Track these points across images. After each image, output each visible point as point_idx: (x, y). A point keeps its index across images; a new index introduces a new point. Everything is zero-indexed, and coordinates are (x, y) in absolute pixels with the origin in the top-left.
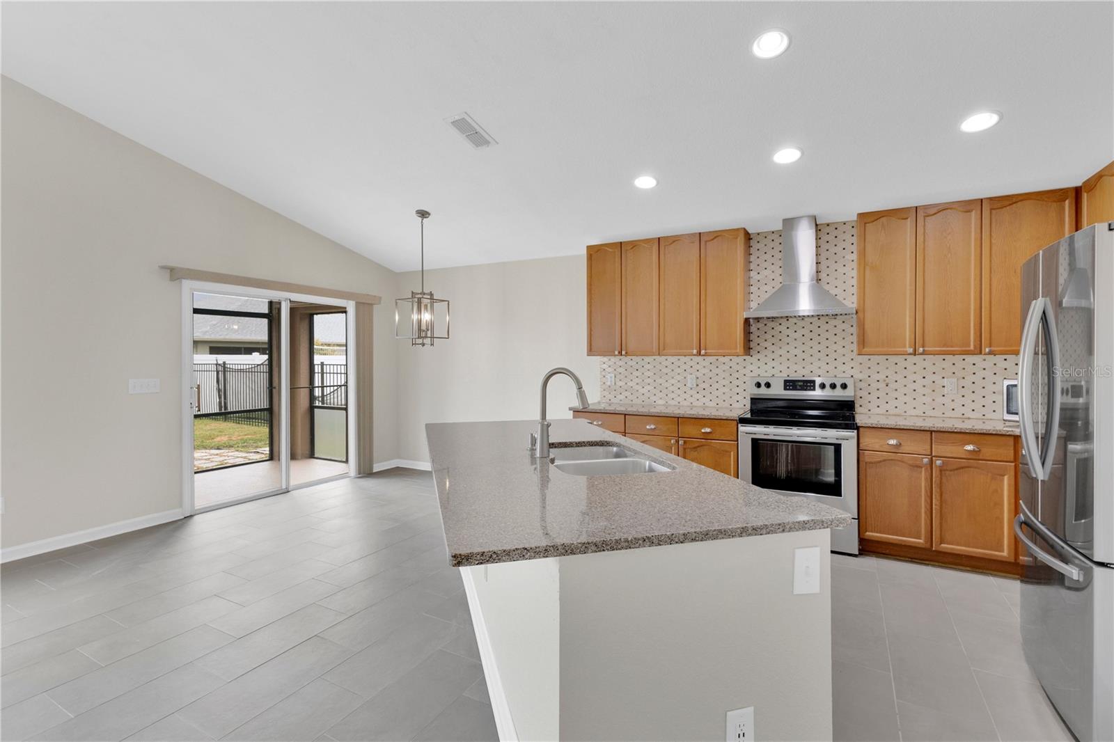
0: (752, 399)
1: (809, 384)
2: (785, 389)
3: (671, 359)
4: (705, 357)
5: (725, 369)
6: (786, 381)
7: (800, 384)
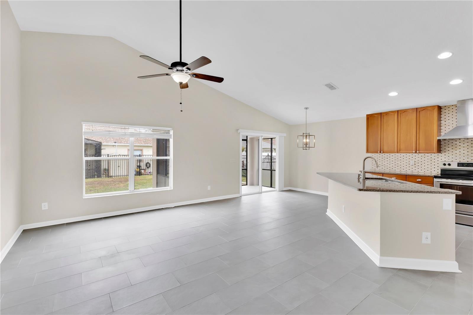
0: (441, 170)
1: (470, 165)
2: (458, 166)
3: (403, 154)
4: (418, 154)
5: (429, 158)
6: (458, 164)
7: (465, 164)
